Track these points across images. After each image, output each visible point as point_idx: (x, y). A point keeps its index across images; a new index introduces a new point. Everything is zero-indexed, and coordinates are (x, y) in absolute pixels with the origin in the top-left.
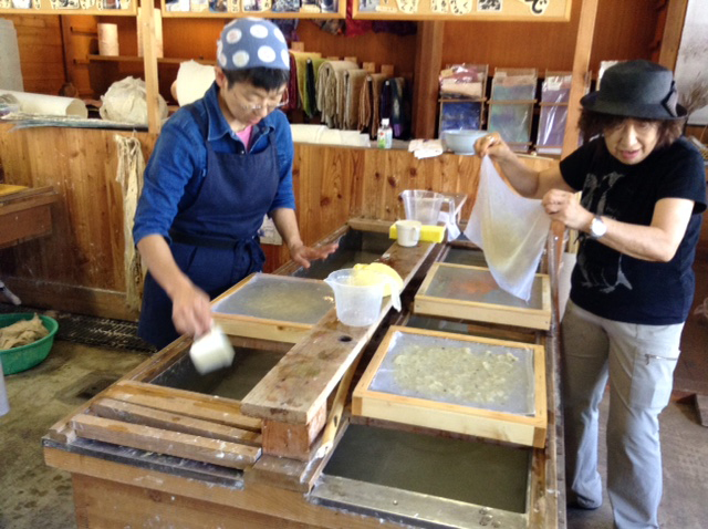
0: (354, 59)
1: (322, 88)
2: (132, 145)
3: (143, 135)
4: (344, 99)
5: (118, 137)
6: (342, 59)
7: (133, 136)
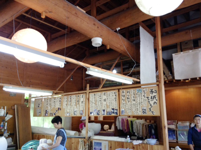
0: (144, 119)
1: (134, 127)
2: (82, 141)
3: (84, 139)
4: (140, 129)
5: (80, 140)
6: (142, 119)
7: (83, 139)
